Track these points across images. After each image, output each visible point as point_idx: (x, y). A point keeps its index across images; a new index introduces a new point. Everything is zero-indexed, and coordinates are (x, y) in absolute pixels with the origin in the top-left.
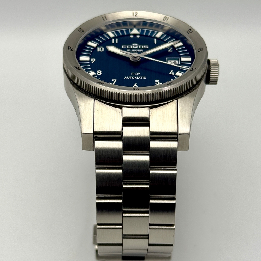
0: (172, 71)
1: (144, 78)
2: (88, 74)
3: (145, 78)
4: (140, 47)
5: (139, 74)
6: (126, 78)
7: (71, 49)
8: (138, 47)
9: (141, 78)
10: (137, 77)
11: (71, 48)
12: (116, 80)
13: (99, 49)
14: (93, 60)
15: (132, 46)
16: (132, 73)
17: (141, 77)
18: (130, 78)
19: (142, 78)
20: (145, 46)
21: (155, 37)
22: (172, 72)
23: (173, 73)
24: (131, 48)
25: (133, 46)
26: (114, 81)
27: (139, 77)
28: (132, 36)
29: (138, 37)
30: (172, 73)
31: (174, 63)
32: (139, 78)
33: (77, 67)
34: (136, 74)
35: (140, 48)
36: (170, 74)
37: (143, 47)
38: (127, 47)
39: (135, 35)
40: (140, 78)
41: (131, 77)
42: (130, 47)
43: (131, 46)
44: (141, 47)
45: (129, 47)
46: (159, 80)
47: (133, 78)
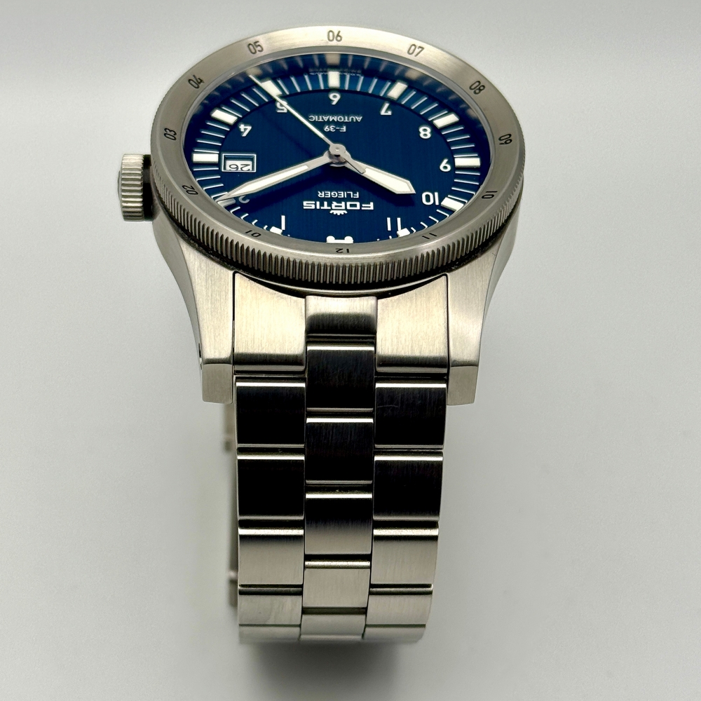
0: (245, 135)
4: (326, 207)
5: (326, 129)
7: (503, 142)
8: (329, 205)
9: (323, 119)
11: (506, 143)
12: (383, 113)
14: (445, 166)
15: (346, 209)
16: (345, 131)
18: (348, 119)
20: (313, 207)
22: (243, 133)
23: (242, 130)
24: (348, 203)
25: (344, 208)
26: (386, 111)
28: (348, 238)
30: (245, 129)
32: (326, 118)
33: (480, 90)
34: (335, 128)
35: (326, 203)
36: (249, 128)
37: (318, 203)
38: (361, 206)
41: (346, 120)
42: (351, 205)
43: (349, 208)
44: (322, 205)
45: (355, 206)
46: (279, 111)
47: (341, 119)
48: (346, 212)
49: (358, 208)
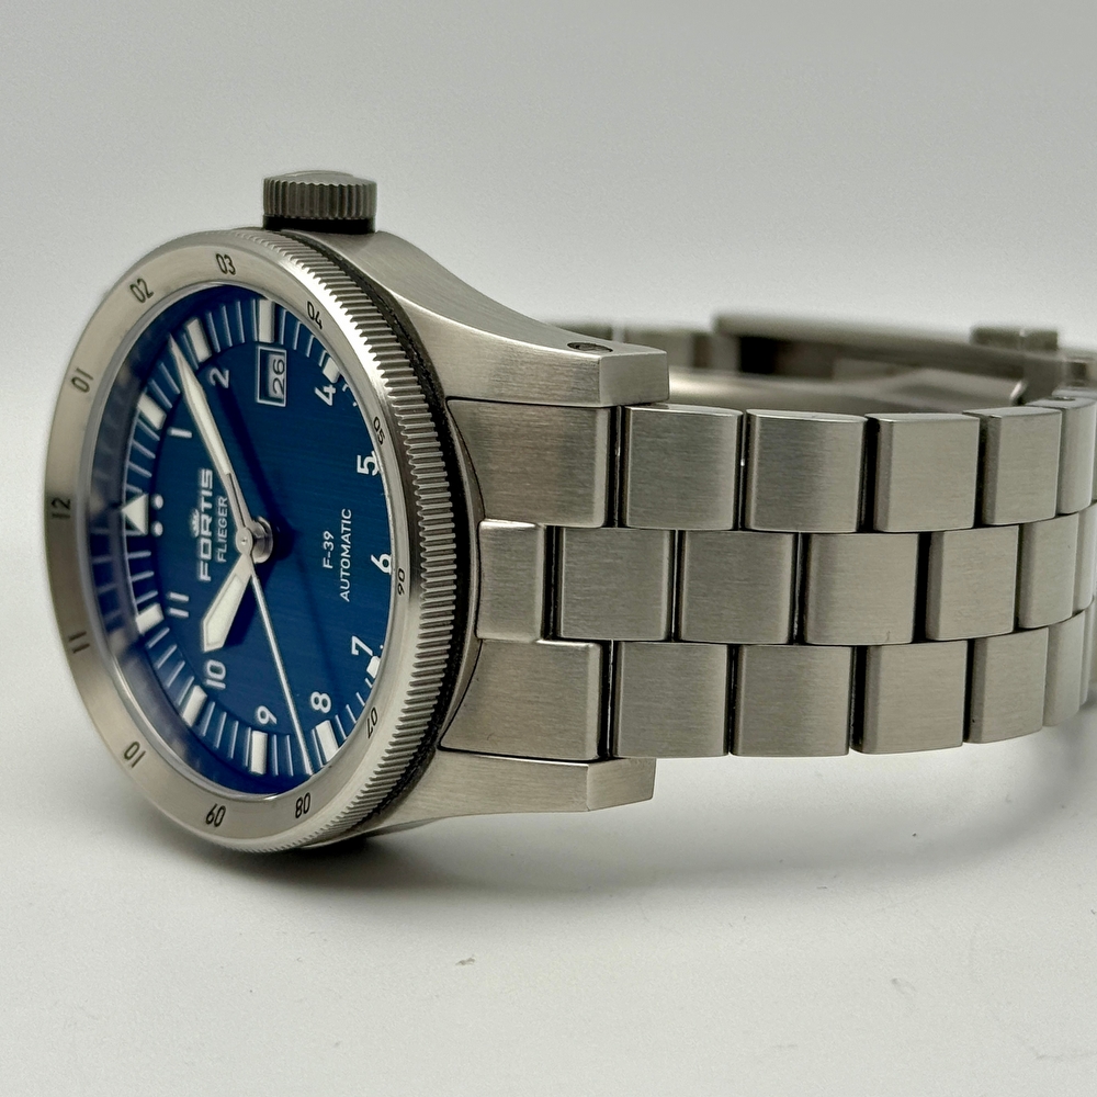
0: (317, 392)
1: (346, 518)
2: (328, 765)
3: (346, 514)
4: (205, 505)
5: (328, 535)
6: (346, 593)
7: (215, 811)
8: (207, 511)
9: (346, 532)
10: (344, 546)
11: (211, 813)
12: (355, 640)
13: (216, 680)
14: (265, 715)
15: (200, 536)
16: (325, 566)
17: (343, 529)
18: (344, 577)
19: (346, 525)
20: (204, 484)
21: (163, 432)
22: (321, 390)
23: (326, 389)
25: (203, 532)
26: (358, 647)
27: (343, 537)
28: (158, 529)
29: (158, 502)
30: (327, 394)
31: (281, 370)
33: (298, 809)
34: (329, 548)
35: (209, 506)
36: (329, 402)
37: (209, 494)
38: (205, 561)
39: (152, 515)
40: (348, 535)
41: (342, 573)
42: (205, 546)
43: (203, 541)
44: (207, 499)
45: (206, 551)
46: (359, 457)
47: (345, 564)
48: (197, 535)
49: (203, 556)
